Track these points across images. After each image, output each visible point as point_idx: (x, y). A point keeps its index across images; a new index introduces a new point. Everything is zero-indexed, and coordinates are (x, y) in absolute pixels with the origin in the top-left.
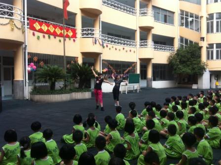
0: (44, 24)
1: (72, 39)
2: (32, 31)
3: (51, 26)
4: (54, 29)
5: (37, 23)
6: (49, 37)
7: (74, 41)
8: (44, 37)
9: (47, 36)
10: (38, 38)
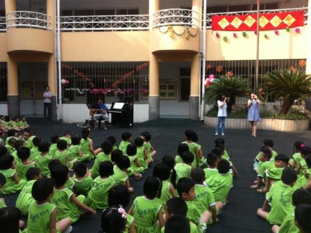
0: (236, 18)
1: (293, 30)
2: (215, 32)
3: (250, 17)
4: (254, 21)
5: (224, 19)
6: (245, 35)
7: (298, 31)
8: (235, 36)
9: (240, 34)
10: (225, 39)
